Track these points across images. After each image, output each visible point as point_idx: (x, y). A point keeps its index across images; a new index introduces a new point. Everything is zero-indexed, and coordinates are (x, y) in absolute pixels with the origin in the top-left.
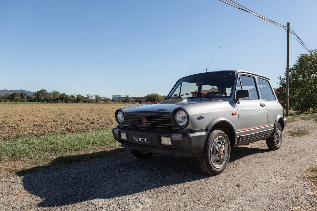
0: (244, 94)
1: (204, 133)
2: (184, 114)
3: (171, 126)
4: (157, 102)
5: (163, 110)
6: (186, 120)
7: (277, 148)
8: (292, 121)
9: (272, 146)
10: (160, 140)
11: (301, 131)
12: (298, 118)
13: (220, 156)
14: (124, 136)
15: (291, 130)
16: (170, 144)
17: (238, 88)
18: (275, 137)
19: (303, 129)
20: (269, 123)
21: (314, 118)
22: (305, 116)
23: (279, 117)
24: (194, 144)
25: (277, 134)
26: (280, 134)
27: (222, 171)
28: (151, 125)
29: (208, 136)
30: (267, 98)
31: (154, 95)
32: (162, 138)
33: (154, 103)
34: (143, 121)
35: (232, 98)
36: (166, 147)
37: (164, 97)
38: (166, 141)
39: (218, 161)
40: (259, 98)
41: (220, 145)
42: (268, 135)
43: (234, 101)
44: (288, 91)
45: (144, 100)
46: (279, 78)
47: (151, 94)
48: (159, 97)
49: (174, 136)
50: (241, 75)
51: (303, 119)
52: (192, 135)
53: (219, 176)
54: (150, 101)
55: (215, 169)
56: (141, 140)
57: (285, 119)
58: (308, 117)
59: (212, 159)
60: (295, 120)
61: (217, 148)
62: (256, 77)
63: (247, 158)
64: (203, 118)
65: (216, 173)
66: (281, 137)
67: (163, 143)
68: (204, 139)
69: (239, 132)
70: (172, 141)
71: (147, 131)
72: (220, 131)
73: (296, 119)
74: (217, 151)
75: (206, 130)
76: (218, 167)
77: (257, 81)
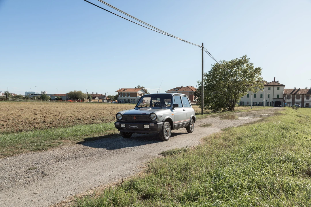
0: (176, 106)
1: (162, 123)
2: (155, 115)
4: (80, 100)
5: (144, 113)
6: (155, 118)
7: (191, 132)
8: (204, 118)
9: (189, 131)
10: (144, 126)
11: (207, 124)
12: (209, 116)
13: (167, 133)
14: (123, 126)
15: (202, 124)
16: (149, 127)
17: (174, 103)
18: (190, 126)
19: (209, 123)
20: (187, 119)
21: (221, 115)
22: (215, 115)
23: (192, 116)
24: (159, 127)
25: (191, 125)
26: (193, 125)
27: (168, 139)
28: (137, 120)
29: (163, 124)
30: (186, 106)
31: (77, 92)
32: (145, 125)
33: (77, 100)
35: (171, 108)
36: (147, 129)
37: (88, 95)
38: (147, 126)
39: (167, 135)
40: (183, 107)
41: (167, 128)
42: (187, 125)
43: (172, 109)
44: (203, 95)
45: (65, 97)
46: (198, 82)
47: (73, 92)
48: (82, 95)
49: (150, 124)
50: (175, 96)
51: (213, 116)
52: (158, 123)
53: (167, 141)
54: (72, 99)
55: (166, 138)
56: (134, 127)
57: (195, 117)
58: (217, 115)
59: (165, 134)
60: (207, 118)
61: (166, 129)
62: (181, 96)
63: (177, 136)
64: (162, 117)
65: (166, 140)
66: (193, 126)
67: (145, 127)
68: (162, 125)
69: (175, 123)
70: (149, 126)
71: (136, 123)
72: (167, 122)
73: (208, 116)
74: (166, 130)
75: (163, 121)
76: (167, 138)
77: (181, 98)
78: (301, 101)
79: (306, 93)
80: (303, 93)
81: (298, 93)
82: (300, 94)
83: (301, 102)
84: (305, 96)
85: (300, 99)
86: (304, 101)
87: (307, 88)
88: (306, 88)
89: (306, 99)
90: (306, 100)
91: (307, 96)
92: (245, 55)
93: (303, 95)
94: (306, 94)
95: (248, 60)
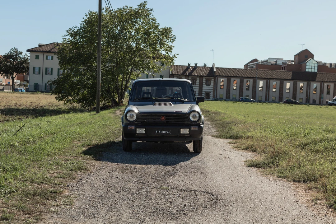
3: (184, 122)
5: (179, 111)
14: (141, 131)
16: (188, 133)
28: (166, 121)
32: (181, 130)
34: (162, 119)
38: (185, 131)
49: (193, 128)
56: (164, 132)
78: (198, 88)
79: (206, 74)
80: (201, 75)
81: (193, 74)
82: (197, 76)
83: (198, 90)
84: (204, 79)
85: (197, 85)
86: (203, 88)
87: (207, 66)
88: (205, 65)
89: (206, 84)
90: (206, 86)
91: (207, 80)
92: (145, 2)
93: (201, 77)
94: (205, 76)
95: (150, 12)
